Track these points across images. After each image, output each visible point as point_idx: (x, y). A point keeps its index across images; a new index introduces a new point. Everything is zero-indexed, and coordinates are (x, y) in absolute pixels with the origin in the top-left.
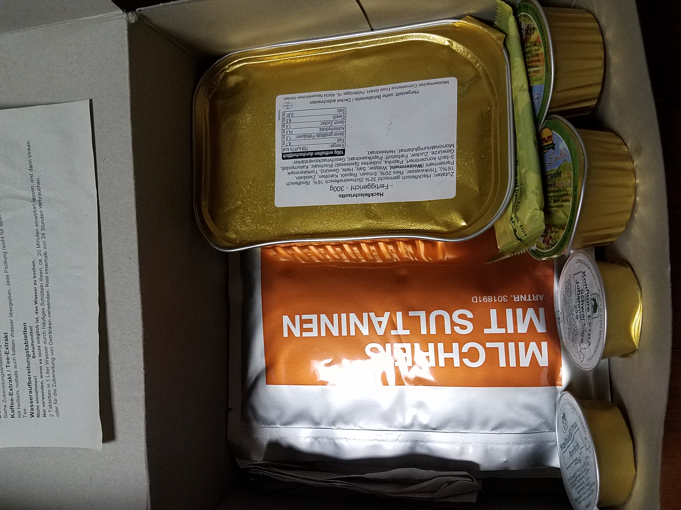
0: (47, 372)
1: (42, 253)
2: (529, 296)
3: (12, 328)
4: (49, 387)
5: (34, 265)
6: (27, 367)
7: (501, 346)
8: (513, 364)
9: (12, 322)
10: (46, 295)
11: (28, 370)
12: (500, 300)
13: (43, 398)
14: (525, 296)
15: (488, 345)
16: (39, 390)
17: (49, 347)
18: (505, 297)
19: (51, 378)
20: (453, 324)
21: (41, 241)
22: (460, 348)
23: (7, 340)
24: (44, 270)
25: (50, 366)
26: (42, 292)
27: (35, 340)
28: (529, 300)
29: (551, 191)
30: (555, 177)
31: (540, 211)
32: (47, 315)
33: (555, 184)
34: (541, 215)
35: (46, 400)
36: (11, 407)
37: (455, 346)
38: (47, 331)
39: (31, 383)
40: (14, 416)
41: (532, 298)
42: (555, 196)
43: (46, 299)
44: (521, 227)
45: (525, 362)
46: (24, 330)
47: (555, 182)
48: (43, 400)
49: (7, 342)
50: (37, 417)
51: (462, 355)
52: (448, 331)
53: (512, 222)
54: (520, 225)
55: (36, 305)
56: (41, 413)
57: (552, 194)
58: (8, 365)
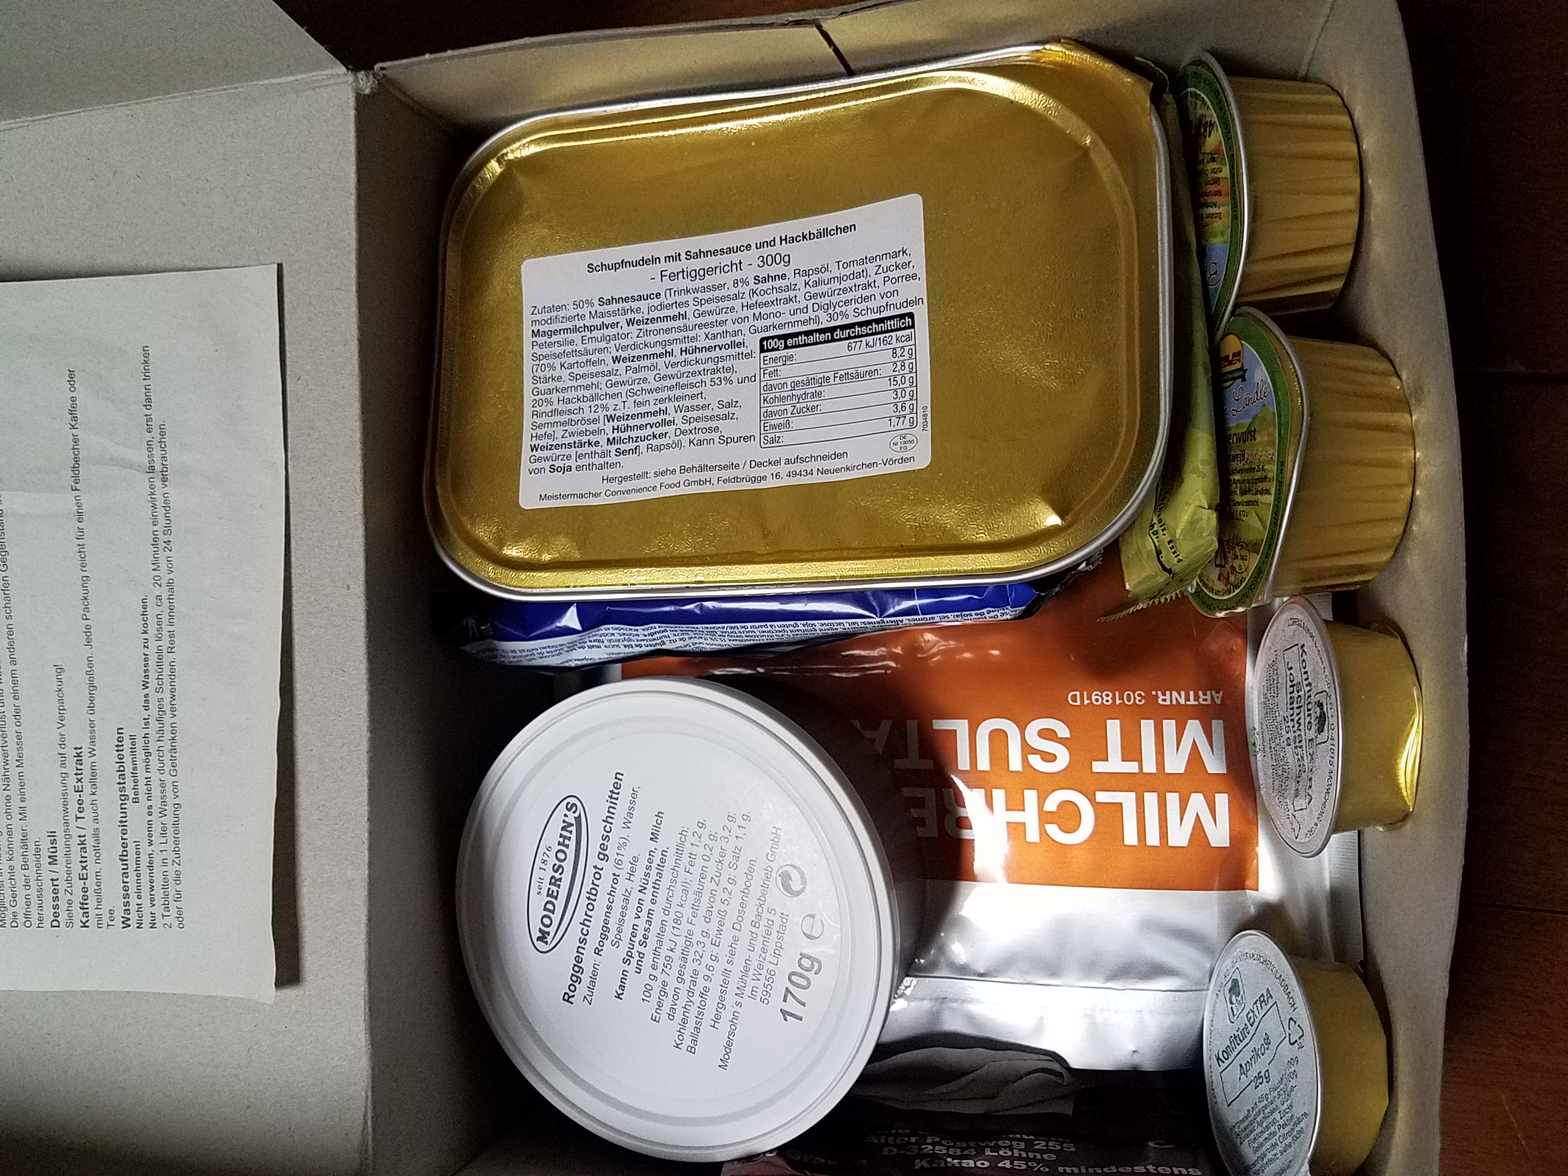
0: (163, 834)
1: (164, 581)
2: (1192, 693)
3: (92, 737)
4: (165, 864)
5: (145, 607)
6: (121, 822)
7: (1128, 800)
8: (1153, 839)
9: (92, 725)
10: (166, 671)
11: (121, 828)
12: (1129, 700)
13: (152, 888)
14: (1183, 693)
15: (1102, 797)
16: (145, 871)
17: (169, 780)
18: (1139, 695)
19: (171, 846)
20: (1027, 749)
21: (162, 555)
22: (1041, 800)
23: (79, 762)
24: (165, 618)
25: (169, 820)
26: (159, 664)
27: (141, 765)
28: (1192, 702)
29: (1236, 470)
30: (1244, 441)
31: (1210, 511)
32: (168, 713)
33: (1244, 456)
34: (1210, 519)
35: (158, 893)
36: (82, 904)
37: (1031, 797)
38: (167, 746)
39: (127, 856)
40: (87, 924)
41: (1197, 698)
42: (1244, 480)
43: (166, 680)
44: (1171, 545)
45: (1180, 836)
46: (117, 743)
47: (1244, 450)
48: (152, 893)
49: (79, 767)
50: (138, 927)
51: (1045, 817)
52: (1015, 763)
53: (1153, 533)
54: (1169, 539)
55: (146, 691)
56: (147, 920)
57: (1237, 477)
58: (80, 815)
